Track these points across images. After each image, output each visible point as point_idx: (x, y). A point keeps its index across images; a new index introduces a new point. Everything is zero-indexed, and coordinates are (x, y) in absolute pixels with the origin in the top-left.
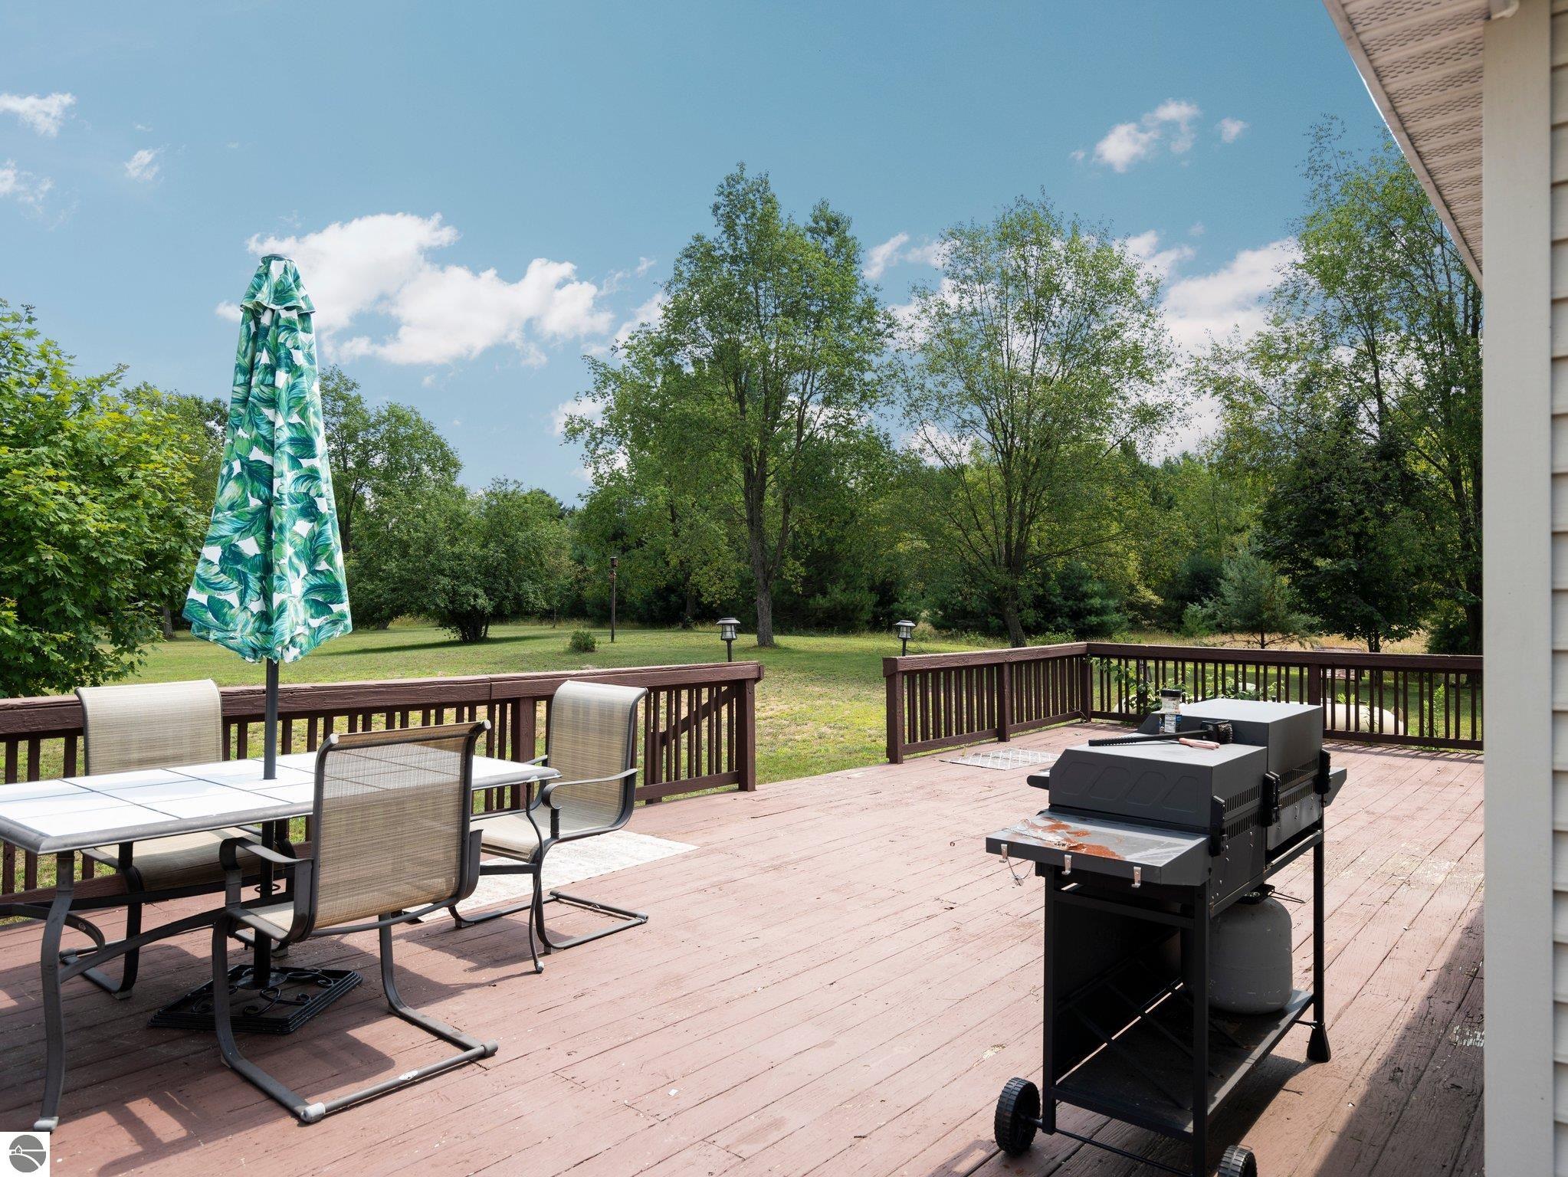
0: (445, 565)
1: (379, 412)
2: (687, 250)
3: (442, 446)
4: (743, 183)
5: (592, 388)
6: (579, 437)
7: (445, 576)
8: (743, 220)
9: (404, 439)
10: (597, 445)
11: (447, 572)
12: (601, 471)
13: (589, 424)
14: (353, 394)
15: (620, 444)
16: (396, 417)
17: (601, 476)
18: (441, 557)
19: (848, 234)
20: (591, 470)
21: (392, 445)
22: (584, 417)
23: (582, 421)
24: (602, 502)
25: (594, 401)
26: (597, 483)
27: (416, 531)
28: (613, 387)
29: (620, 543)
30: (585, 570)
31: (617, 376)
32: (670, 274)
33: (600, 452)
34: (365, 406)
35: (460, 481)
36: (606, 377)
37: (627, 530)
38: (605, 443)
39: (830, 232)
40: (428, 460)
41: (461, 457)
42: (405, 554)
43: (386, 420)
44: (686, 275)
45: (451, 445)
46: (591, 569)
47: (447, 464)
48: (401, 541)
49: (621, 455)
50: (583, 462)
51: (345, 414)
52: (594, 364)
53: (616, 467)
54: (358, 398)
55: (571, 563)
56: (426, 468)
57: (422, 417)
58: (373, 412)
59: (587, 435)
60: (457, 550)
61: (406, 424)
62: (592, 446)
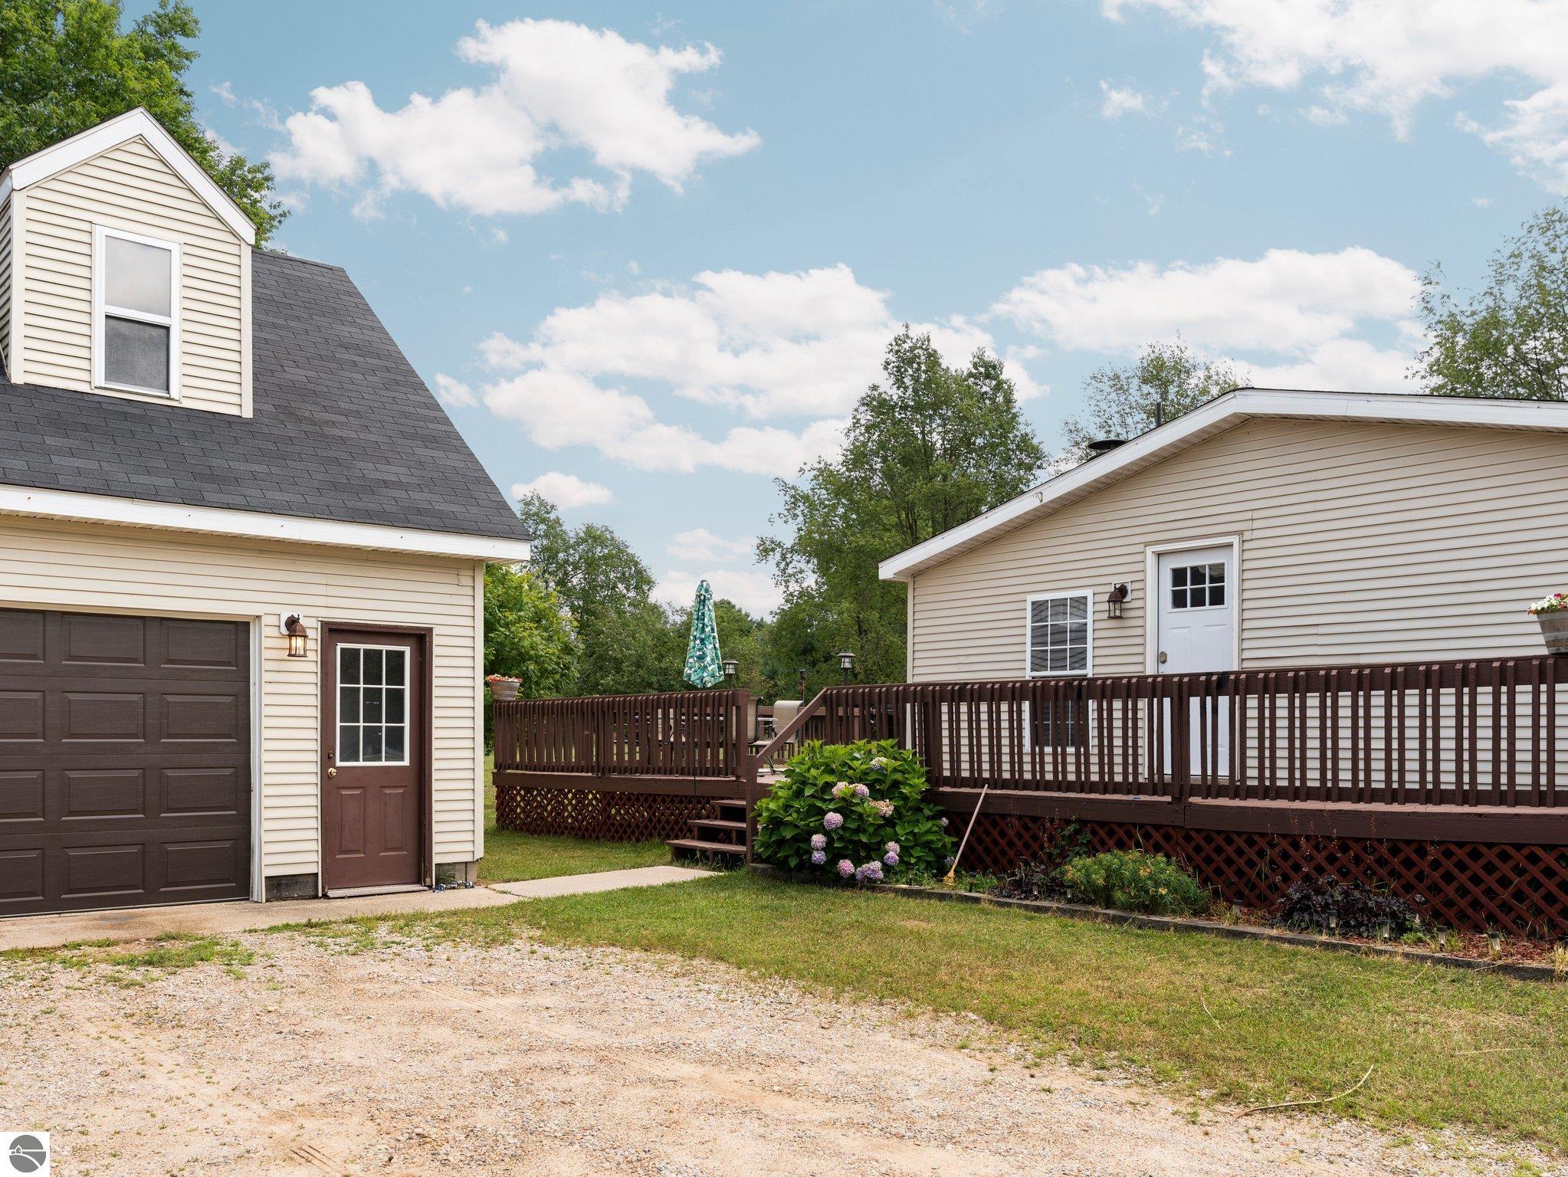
0: (654, 679)
1: (577, 534)
2: (863, 399)
3: (636, 564)
4: (909, 341)
5: (782, 509)
6: (770, 558)
7: (654, 689)
8: (911, 372)
9: (600, 558)
10: (787, 564)
11: (656, 685)
12: (791, 589)
13: (779, 545)
14: (552, 516)
15: (808, 562)
16: (593, 536)
17: (791, 594)
18: (649, 671)
19: (1003, 377)
20: (782, 588)
21: (590, 565)
22: (775, 539)
23: (772, 542)
24: (791, 620)
25: (786, 522)
26: (787, 601)
27: (628, 649)
28: (802, 508)
29: (810, 658)
30: (776, 685)
31: (806, 498)
32: (849, 423)
33: (790, 571)
34: (564, 528)
35: (655, 596)
36: (798, 499)
37: (817, 645)
38: (794, 562)
39: (988, 376)
40: (623, 579)
41: (654, 573)
42: (618, 670)
43: (584, 541)
44: (863, 422)
45: (644, 563)
46: (781, 683)
47: (642, 581)
48: (616, 659)
49: (810, 573)
50: (774, 581)
51: (546, 536)
52: (785, 487)
53: (805, 585)
54: (557, 521)
55: (763, 678)
56: (621, 587)
57: (616, 535)
58: (572, 534)
59: (778, 556)
60: (663, 665)
61: (603, 544)
62: (782, 566)
